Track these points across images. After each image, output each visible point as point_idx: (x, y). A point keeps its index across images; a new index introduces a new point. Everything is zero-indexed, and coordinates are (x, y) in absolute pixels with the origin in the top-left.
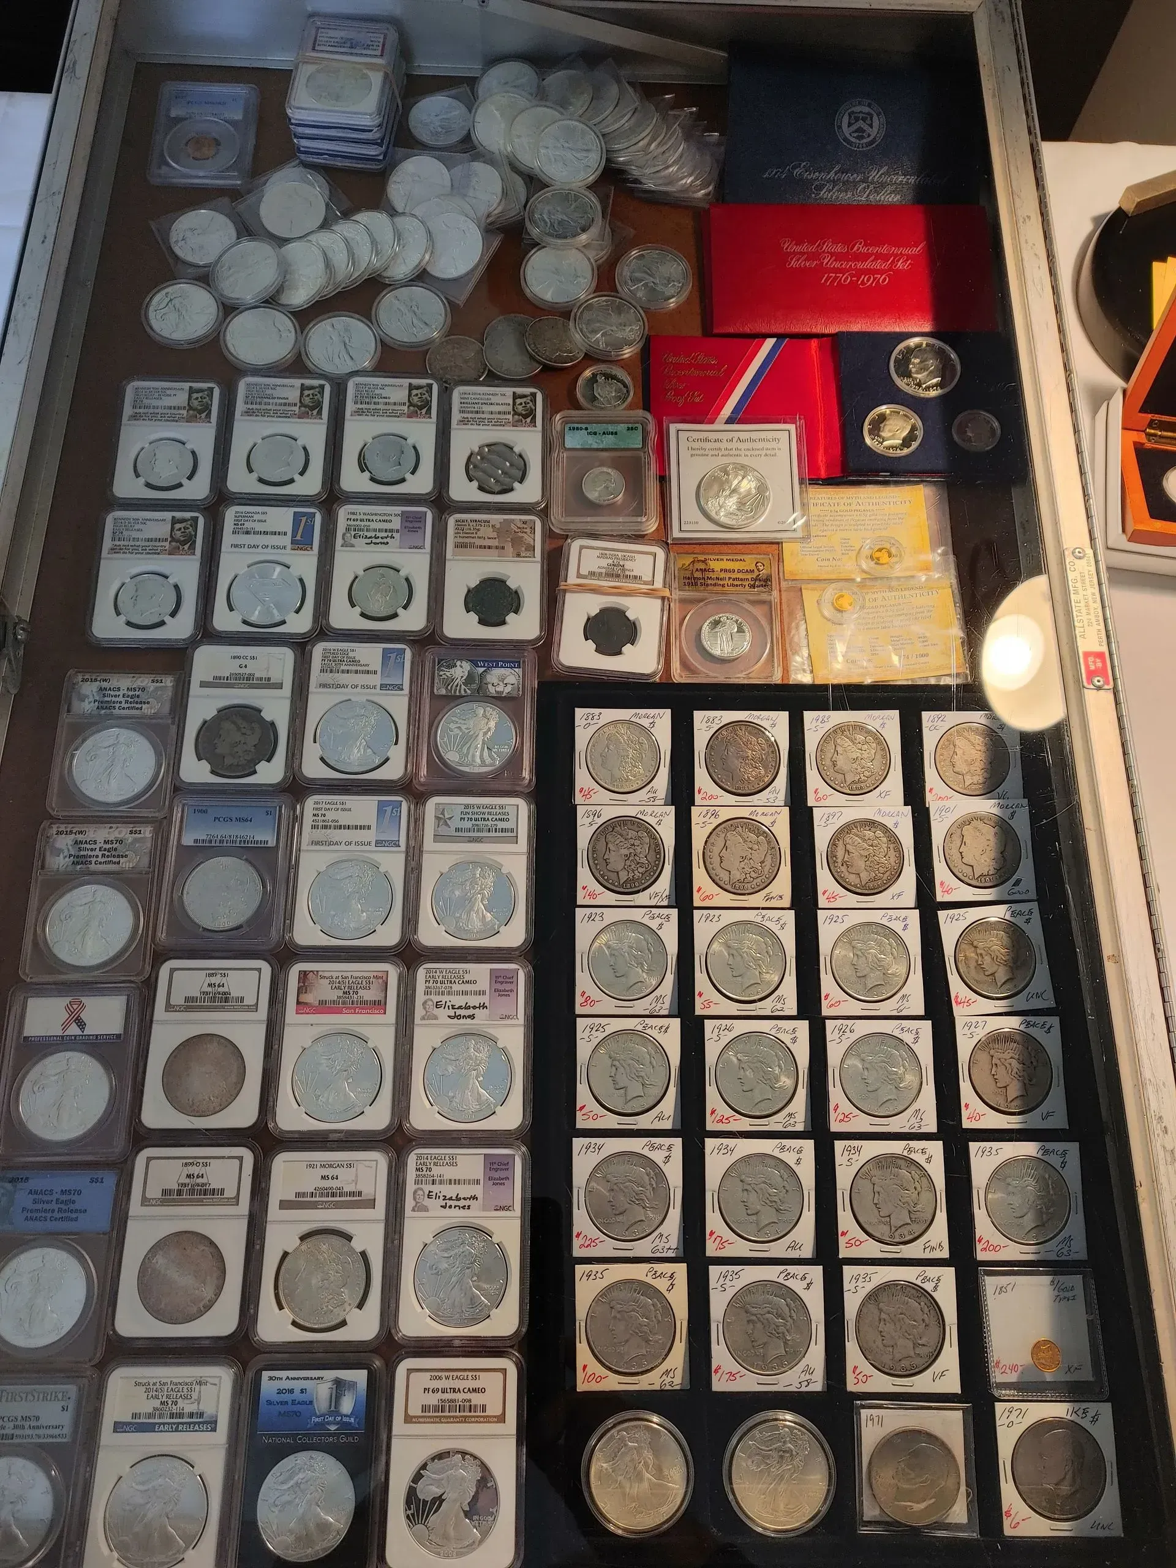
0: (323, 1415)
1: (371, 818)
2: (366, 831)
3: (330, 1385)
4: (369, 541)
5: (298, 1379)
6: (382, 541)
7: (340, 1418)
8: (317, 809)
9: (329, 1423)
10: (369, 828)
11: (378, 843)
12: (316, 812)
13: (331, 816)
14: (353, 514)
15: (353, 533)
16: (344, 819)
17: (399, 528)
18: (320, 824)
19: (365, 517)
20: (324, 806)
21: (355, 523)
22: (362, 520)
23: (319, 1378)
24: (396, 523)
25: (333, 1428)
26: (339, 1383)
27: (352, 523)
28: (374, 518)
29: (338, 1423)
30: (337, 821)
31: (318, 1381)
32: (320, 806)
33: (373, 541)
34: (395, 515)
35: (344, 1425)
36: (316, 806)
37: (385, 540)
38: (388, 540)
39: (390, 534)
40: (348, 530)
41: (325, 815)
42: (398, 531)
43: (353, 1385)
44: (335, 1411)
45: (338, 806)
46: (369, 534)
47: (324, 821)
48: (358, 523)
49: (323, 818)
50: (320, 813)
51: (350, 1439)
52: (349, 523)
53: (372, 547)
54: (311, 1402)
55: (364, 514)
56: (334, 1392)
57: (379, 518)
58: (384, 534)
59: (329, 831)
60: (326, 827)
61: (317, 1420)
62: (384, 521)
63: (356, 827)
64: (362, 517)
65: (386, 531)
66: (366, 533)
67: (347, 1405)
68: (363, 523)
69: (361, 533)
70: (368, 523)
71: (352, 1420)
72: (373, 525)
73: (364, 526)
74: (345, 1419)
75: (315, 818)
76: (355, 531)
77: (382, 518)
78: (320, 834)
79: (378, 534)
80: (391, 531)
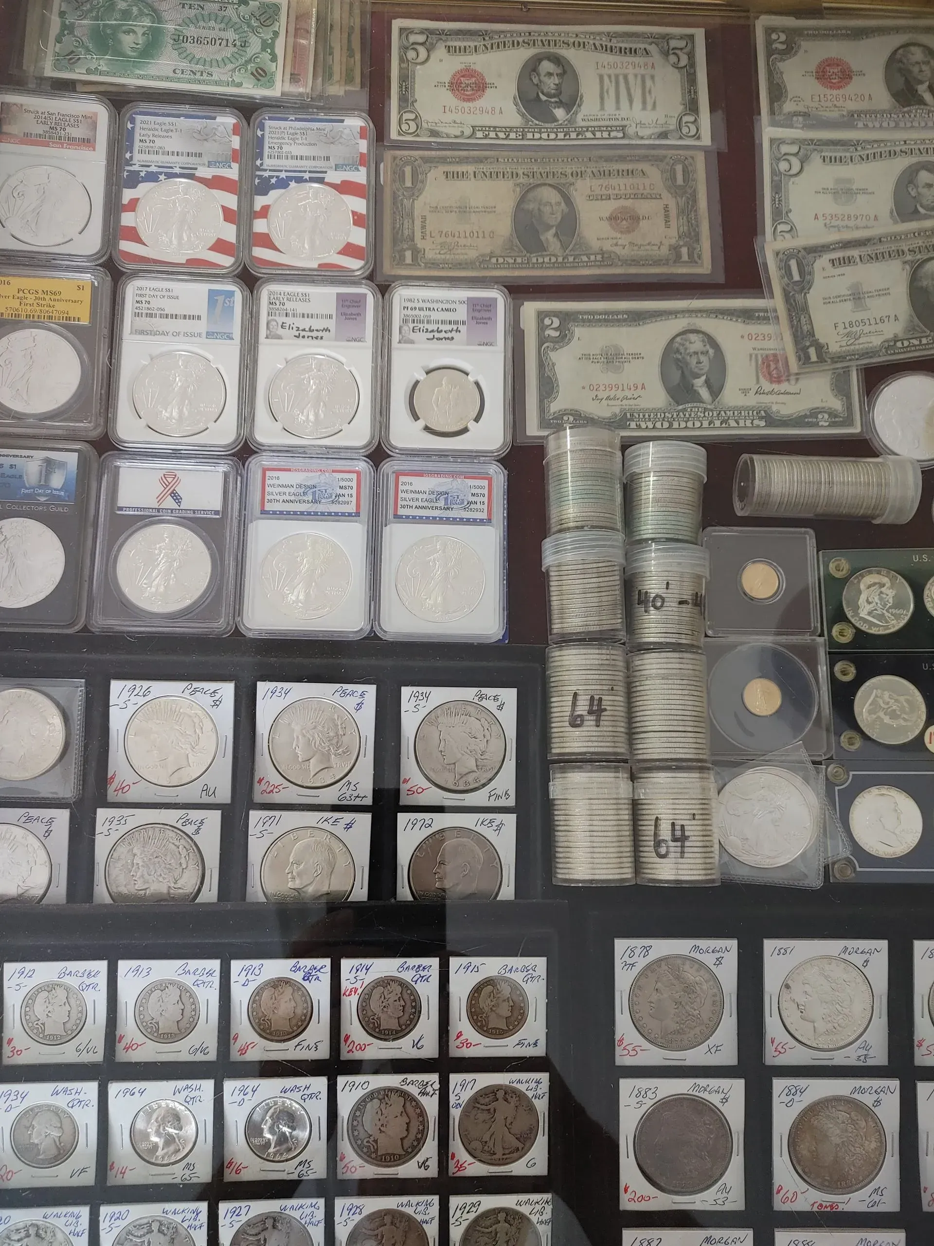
0: (33, 488)
1: (202, 308)
2: (196, 321)
3: (40, 463)
4: (431, 335)
5: (7, 456)
6: (447, 335)
7: (50, 491)
8: (140, 295)
9: (39, 495)
10: (199, 318)
11: (210, 335)
12: (139, 299)
13: (155, 303)
14: (410, 300)
15: (411, 325)
16: (170, 307)
17: (465, 319)
18: (144, 312)
19: (424, 305)
20: (148, 292)
21: (414, 313)
22: (421, 309)
23: (28, 457)
24: (462, 313)
25: (43, 499)
26: (48, 462)
27: (409, 312)
28: (436, 306)
29: (46, 495)
30: (163, 310)
31: (28, 459)
32: (143, 292)
33: (437, 336)
34: (460, 302)
35: (53, 497)
36: (139, 292)
37: (449, 335)
38: (453, 334)
39: (455, 327)
40: (405, 321)
41: (149, 303)
42: (464, 323)
43: (62, 465)
44: (45, 484)
45: (164, 293)
46: (430, 327)
47: (148, 309)
48: (417, 312)
49: (147, 305)
50: (144, 299)
51: (60, 509)
52: (406, 312)
53: (435, 345)
54: (21, 477)
55: (424, 301)
56: (44, 470)
57: (441, 306)
58: (448, 327)
59: (154, 320)
60: (151, 315)
61: (27, 491)
62: (447, 310)
63: (185, 317)
64: (421, 305)
65: (450, 322)
66: (427, 326)
67: (57, 481)
68: (422, 313)
69: (421, 326)
70: (428, 313)
71: (62, 493)
72: (435, 316)
73: (425, 316)
74: (54, 492)
75: (138, 305)
76: (415, 323)
77: (445, 306)
78: (143, 323)
79: (442, 327)
80: (456, 323)
